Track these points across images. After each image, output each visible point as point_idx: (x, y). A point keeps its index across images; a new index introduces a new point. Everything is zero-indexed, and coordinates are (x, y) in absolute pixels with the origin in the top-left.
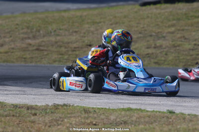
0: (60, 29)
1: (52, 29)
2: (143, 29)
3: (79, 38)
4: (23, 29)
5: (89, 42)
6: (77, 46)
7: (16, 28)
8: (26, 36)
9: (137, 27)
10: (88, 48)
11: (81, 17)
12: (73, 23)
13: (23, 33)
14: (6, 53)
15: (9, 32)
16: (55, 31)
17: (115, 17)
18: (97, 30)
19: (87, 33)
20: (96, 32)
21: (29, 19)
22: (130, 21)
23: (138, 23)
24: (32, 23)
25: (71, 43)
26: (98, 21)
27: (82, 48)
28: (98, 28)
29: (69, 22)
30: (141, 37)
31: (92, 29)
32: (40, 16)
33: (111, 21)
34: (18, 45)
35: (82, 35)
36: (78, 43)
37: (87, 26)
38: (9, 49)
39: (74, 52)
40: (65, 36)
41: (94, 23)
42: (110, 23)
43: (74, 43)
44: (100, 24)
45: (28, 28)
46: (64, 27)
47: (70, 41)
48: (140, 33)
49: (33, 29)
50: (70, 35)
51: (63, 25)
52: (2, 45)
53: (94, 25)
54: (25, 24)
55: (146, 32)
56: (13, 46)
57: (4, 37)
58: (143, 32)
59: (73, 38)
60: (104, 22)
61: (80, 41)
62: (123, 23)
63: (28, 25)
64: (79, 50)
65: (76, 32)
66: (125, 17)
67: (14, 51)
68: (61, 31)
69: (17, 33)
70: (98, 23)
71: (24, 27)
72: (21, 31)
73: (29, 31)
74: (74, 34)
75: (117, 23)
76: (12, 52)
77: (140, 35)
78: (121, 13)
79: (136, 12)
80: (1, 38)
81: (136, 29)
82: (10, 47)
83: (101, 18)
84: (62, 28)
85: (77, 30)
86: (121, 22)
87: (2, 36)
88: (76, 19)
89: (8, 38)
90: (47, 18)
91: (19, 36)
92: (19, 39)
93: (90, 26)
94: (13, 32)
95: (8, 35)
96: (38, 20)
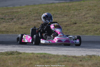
0: (57, 14)
1: (52, 14)
3: (69, 19)
4: (34, 14)
5: (74, 21)
6: (67, 24)
7: (30, 13)
8: (36, 18)
10: (74, 25)
11: (68, 6)
12: (64, 10)
13: (34, 16)
14: (25, 28)
15: (26, 16)
16: (54, 15)
17: (89, 6)
18: (79, 14)
19: (73, 16)
20: (78, 15)
21: (37, 8)
22: (98, 9)
24: (39, 10)
25: (64, 22)
26: (79, 9)
27: (70, 25)
28: (80, 13)
29: (61, 9)
31: (76, 13)
32: (43, 6)
33: (87, 9)
34: (32, 23)
35: (70, 17)
36: (68, 22)
37: (73, 12)
38: (27, 26)
39: (66, 28)
40: (60, 18)
41: (77, 10)
42: (87, 10)
43: (66, 22)
44: (80, 11)
45: (37, 13)
46: (58, 13)
47: (63, 21)
49: (40, 14)
50: (63, 17)
51: (58, 11)
52: (22, 24)
53: (77, 11)
54: (35, 11)
56: (29, 24)
57: (23, 19)
59: (65, 19)
60: (83, 9)
61: (69, 21)
62: (95, 10)
63: (37, 12)
64: (69, 26)
65: (66, 15)
66: (95, 6)
67: (30, 27)
68: (57, 15)
69: (31, 16)
70: (79, 10)
71: (35, 13)
72: (33, 15)
73: (38, 15)
74: (65, 17)
75: (90, 10)
76: (29, 28)
78: (93, 4)
80: (22, 20)
83: (81, 7)
84: (57, 13)
85: (67, 14)
86: (93, 9)
87: (22, 18)
88: (65, 8)
89: (25, 19)
90: (48, 7)
91: (32, 18)
92: (32, 20)
93: (74, 12)
94: (28, 16)
95: (26, 18)
96: (42, 8)
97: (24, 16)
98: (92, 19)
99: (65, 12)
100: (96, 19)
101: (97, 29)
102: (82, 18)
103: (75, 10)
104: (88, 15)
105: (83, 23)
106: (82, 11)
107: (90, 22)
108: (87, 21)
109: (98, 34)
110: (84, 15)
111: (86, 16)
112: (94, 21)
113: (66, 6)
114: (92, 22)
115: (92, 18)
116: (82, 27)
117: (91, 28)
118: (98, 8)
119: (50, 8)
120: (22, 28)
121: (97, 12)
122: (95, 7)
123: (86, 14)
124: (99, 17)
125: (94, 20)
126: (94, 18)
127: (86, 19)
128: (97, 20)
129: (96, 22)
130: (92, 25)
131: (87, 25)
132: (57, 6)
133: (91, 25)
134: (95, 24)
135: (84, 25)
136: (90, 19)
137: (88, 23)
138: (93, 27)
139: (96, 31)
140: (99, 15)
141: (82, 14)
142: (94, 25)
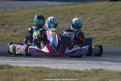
2: (117, 18)
4: (30, 19)
7: (25, 18)
9: (113, 16)
11: (71, 9)
12: (66, 14)
13: (30, 22)
14: (19, 36)
15: (20, 21)
17: (97, 9)
18: (84, 19)
21: (34, 11)
22: (107, 13)
23: (114, 14)
26: (84, 12)
28: (85, 17)
29: (63, 13)
30: (117, 24)
32: (41, 9)
33: (93, 12)
38: (21, 33)
40: (61, 23)
42: (94, 14)
44: (86, 15)
46: (59, 17)
48: (116, 21)
50: (65, 22)
51: (59, 15)
52: (15, 31)
53: (81, 15)
54: (31, 15)
55: (120, 20)
56: (23, 31)
57: (17, 25)
58: (118, 20)
59: (67, 25)
62: (103, 14)
63: (33, 16)
69: (26, 22)
70: (84, 14)
71: (31, 17)
72: (28, 20)
74: (68, 22)
75: (98, 14)
76: (23, 36)
77: (116, 22)
78: (101, 6)
79: (111, 6)
80: (14, 26)
81: (113, 18)
82: (21, 32)
83: (86, 11)
85: (69, 19)
86: (101, 13)
87: (15, 24)
88: (68, 11)
89: (19, 25)
90: (46, 10)
91: (27, 23)
92: (28, 26)
93: (78, 16)
94: (23, 21)
95: (19, 23)
96: (40, 12)
97: (17, 22)
98: (100, 26)
99: (67, 16)
100: (105, 25)
101: (105, 37)
102: (88, 24)
103: (80, 14)
104: (95, 21)
105: (89, 30)
106: (88, 15)
107: (97, 29)
108: (94, 28)
109: (106, 43)
110: (90, 21)
111: (92, 21)
112: (103, 28)
113: (68, 10)
114: (100, 28)
115: (99, 24)
116: (87, 35)
117: (99, 36)
118: (107, 11)
119: (49, 12)
120: (15, 36)
121: (106, 16)
122: (103, 11)
123: (93, 19)
124: (108, 23)
125: (103, 26)
126: (102, 24)
127: (92, 25)
128: (106, 27)
129: (105, 29)
130: (100, 33)
131: (94, 32)
132: (58, 9)
133: (98, 32)
134: (104, 31)
135: (90, 32)
136: (97, 25)
137: (95, 30)
138: (101, 35)
139: (105, 39)
140: (108, 21)
141: (88, 19)
142: (102, 33)
